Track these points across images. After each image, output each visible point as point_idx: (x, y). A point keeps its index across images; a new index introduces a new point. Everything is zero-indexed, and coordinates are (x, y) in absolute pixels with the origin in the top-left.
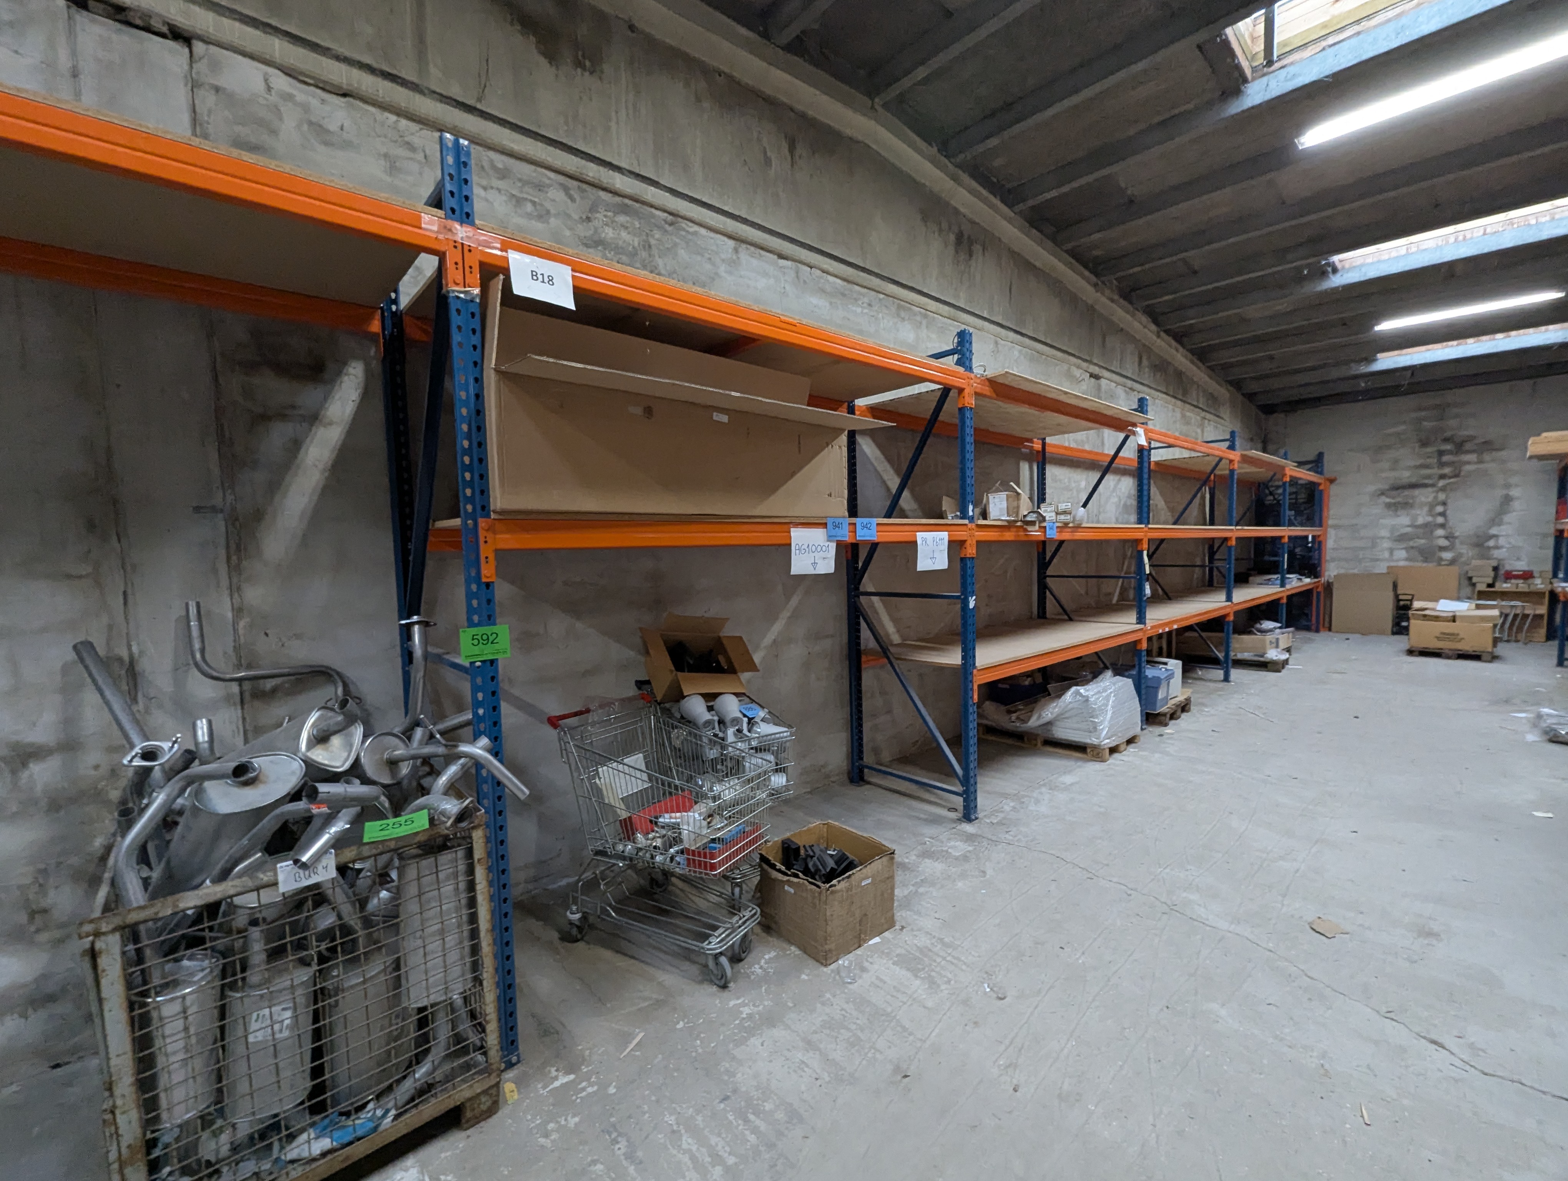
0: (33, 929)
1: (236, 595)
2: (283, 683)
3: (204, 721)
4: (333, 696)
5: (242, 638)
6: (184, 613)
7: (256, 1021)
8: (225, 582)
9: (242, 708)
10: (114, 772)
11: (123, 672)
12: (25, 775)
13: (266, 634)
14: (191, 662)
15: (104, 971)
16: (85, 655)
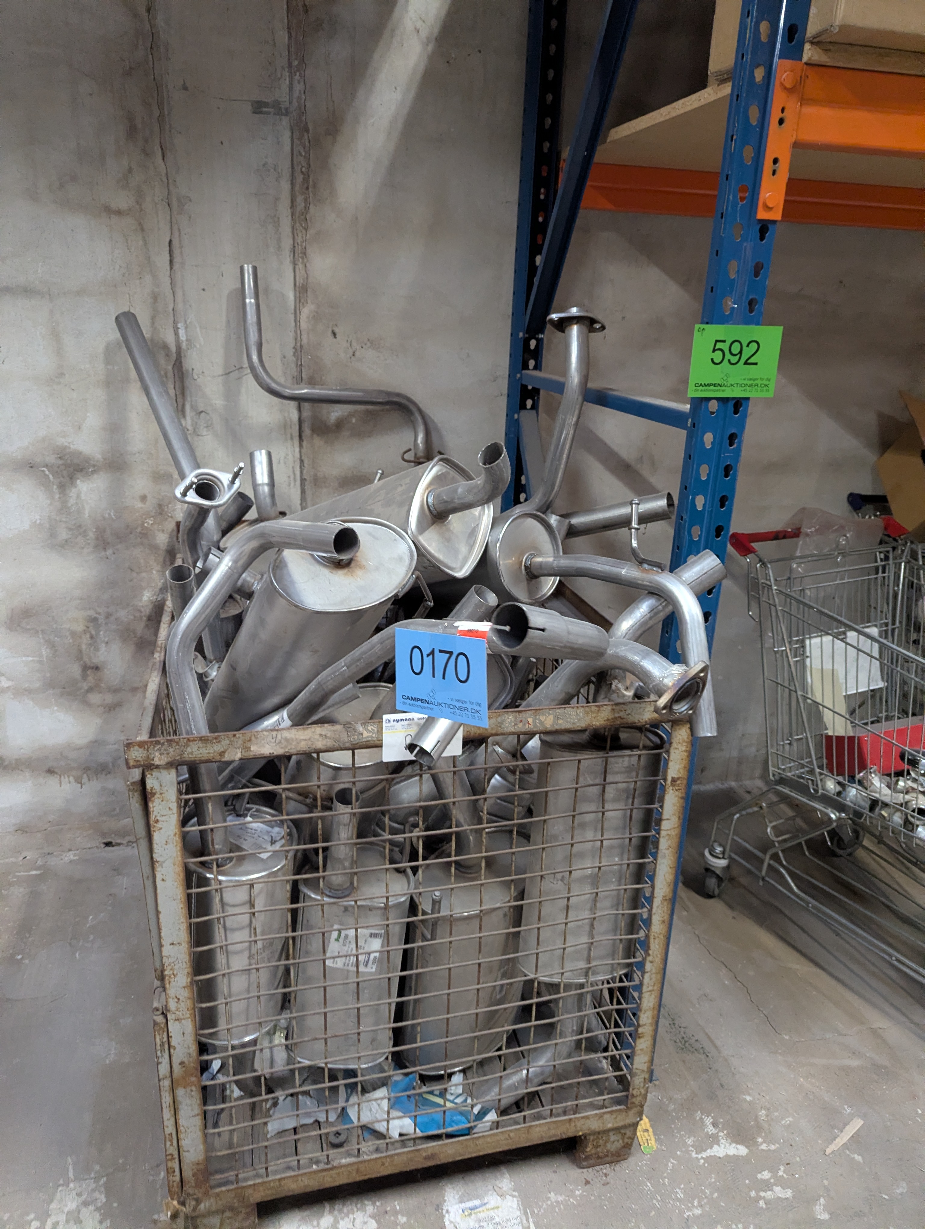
0: (85, 686)
1: (300, 266)
2: (351, 415)
3: (264, 452)
4: (412, 448)
5: (304, 337)
6: (239, 285)
7: (337, 940)
8: (287, 243)
9: (301, 446)
10: (161, 510)
11: (170, 368)
12: (72, 493)
13: (334, 334)
14: (246, 365)
15: (157, 821)
16: (129, 333)
